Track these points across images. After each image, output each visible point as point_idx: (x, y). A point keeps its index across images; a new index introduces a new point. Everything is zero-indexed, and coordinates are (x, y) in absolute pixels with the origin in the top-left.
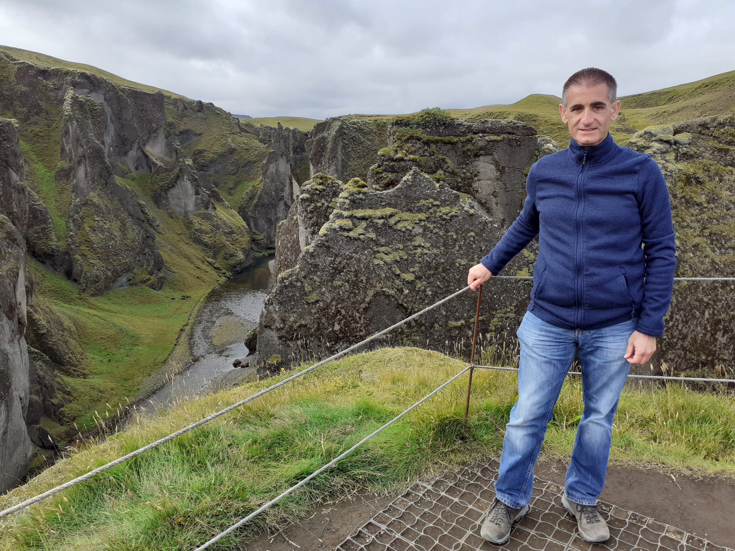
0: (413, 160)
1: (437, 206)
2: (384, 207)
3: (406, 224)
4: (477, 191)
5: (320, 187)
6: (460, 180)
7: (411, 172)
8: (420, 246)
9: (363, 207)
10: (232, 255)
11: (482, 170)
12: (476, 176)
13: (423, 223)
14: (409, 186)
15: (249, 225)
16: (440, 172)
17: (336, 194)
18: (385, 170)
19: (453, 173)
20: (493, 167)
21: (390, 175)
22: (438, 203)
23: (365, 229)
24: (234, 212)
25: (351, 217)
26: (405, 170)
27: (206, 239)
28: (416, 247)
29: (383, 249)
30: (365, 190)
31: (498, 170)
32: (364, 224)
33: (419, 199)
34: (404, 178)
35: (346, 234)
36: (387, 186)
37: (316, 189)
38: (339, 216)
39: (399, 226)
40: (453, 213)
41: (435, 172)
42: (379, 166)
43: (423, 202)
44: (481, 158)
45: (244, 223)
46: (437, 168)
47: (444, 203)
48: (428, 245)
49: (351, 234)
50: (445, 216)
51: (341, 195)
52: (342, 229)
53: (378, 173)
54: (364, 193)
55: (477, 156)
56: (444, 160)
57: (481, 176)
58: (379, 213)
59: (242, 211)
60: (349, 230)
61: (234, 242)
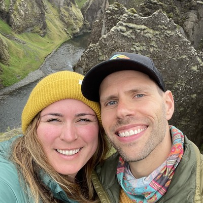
0: (161, 5)
1: (166, 30)
2: (142, 24)
3: (150, 35)
4: (185, 26)
5: (116, 9)
6: (179, 19)
7: (158, 11)
8: (153, 46)
9: (132, 23)
10: (75, 29)
11: (190, 16)
12: (187, 19)
13: (157, 36)
14: (156, 17)
15: (84, 17)
16: (171, 13)
17: (122, 14)
18: (147, 7)
19: (177, 15)
20: (196, 16)
21: (148, 10)
22: (166, 28)
23: (131, 33)
24: (79, 10)
25: (126, 26)
26: (156, 9)
27: (66, 19)
28: (151, 46)
29: (137, 44)
30: (136, 15)
31: (198, 18)
32: (131, 31)
33: (159, 24)
34: (155, 13)
35: (122, 34)
36: (146, 15)
37: (114, 10)
38: (121, 25)
39: (146, 35)
40: (172, 34)
41: (169, 13)
42: (145, 4)
43: (160, 26)
44: (192, 11)
45: (82, 16)
46: (171, 11)
47: (169, 29)
48: (157, 46)
49: (124, 34)
50: (168, 35)
51: (124, 15)
52: (121, 31)
53: (143, 7)
54: (135, 17)
55: (190, 9)
56: (175, 8)
57: (190, 19)
58: (139, 27)
59: (82, 10)
60: (124, 32)
61: (77, 24)
